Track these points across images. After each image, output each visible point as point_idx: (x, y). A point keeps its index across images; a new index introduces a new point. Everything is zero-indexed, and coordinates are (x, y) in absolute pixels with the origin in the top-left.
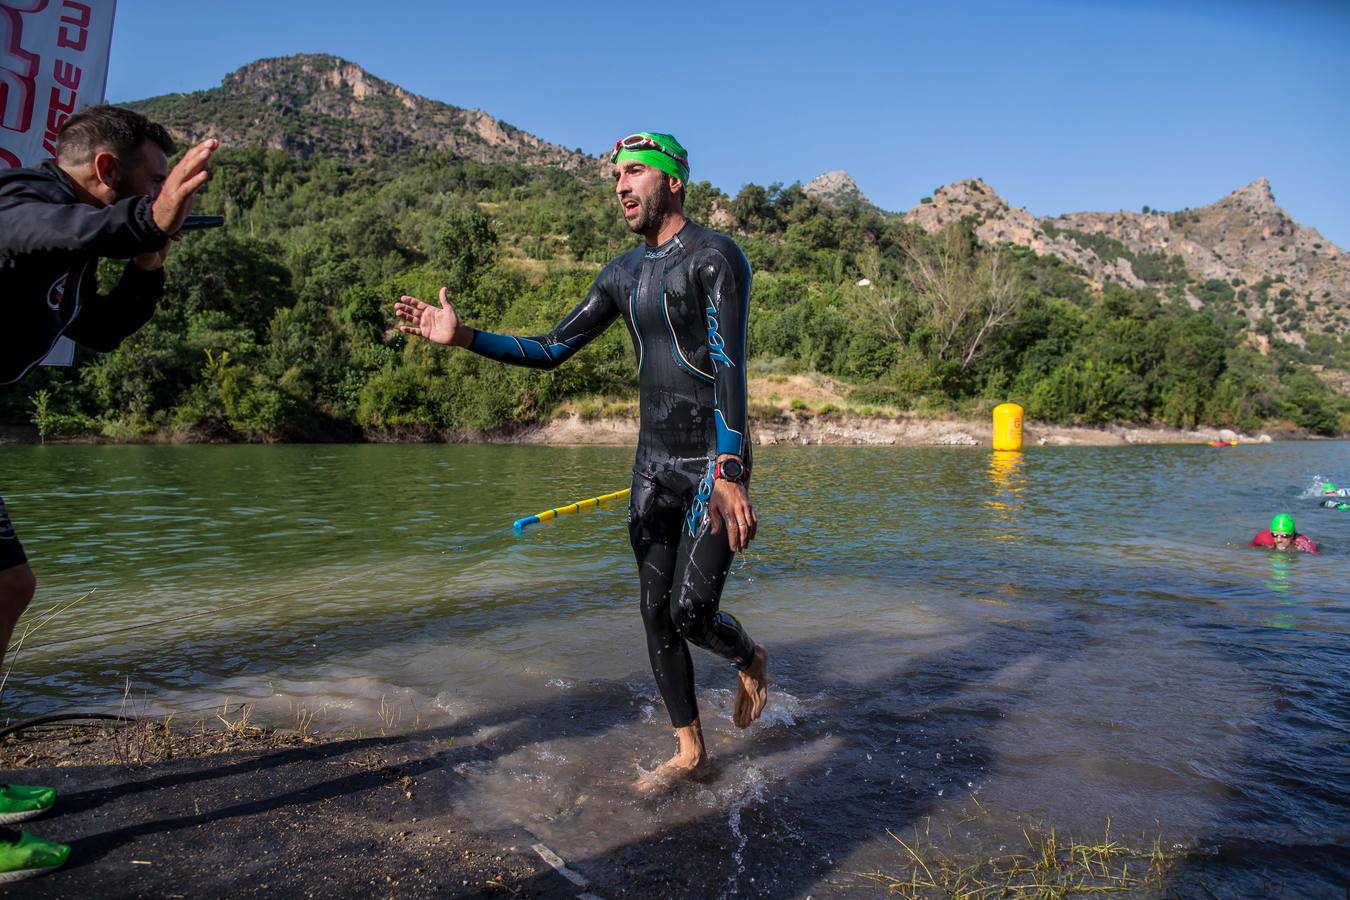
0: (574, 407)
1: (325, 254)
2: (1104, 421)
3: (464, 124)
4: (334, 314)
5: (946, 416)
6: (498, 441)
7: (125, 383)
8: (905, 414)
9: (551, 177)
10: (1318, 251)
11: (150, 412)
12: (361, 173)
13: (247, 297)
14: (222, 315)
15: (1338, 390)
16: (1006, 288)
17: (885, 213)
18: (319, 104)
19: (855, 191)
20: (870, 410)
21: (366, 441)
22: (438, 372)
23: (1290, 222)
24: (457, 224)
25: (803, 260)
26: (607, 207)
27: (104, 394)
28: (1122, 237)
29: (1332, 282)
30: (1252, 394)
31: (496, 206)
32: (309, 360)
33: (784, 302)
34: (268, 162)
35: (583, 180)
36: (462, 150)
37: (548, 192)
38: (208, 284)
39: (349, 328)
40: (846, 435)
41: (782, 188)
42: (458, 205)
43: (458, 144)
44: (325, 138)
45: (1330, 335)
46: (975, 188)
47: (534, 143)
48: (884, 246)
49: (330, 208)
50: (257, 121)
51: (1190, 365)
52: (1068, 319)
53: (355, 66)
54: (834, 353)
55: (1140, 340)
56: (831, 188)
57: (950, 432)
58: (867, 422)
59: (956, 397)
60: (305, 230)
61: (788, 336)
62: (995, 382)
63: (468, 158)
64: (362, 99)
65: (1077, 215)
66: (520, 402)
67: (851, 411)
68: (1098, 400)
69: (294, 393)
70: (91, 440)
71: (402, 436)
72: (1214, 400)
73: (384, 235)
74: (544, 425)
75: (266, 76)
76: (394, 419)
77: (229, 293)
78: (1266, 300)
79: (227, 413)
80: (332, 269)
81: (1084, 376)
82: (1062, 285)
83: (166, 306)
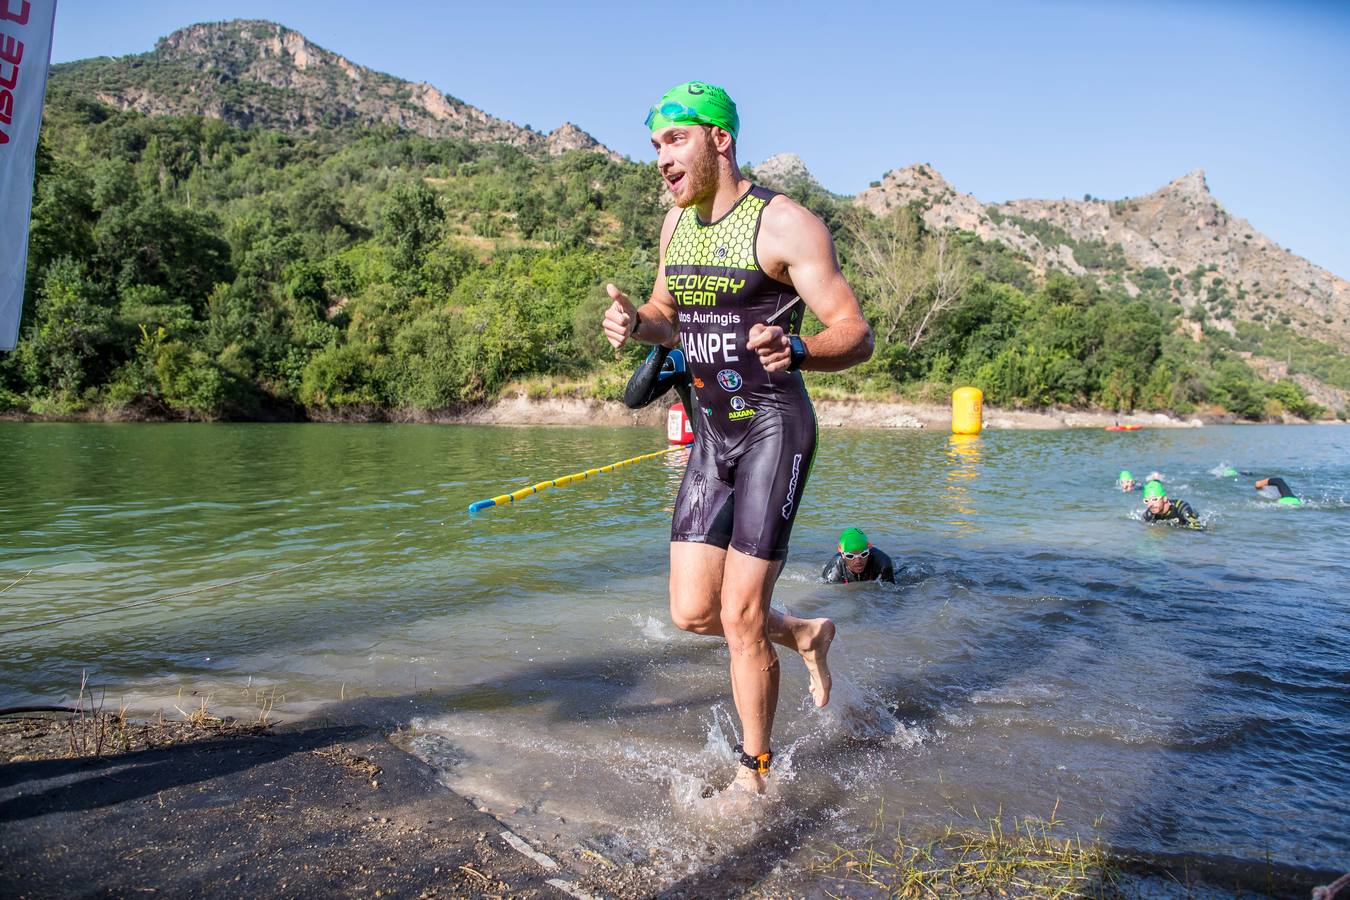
0: (523, 387)
1: (265, 228)
2: (1046, 404)
3: (409, 97)
4: (275, 290)
5: (892, 399)
6: (444, 420)
7: (54, 358)
8: (852, 396)
9: (500, 154)
10: (1249, 242)
11: (82, 388)
12: (303, 145)
13: (183, 272)
14: (158, 289)
15: (1264, 376)
16: (952, 273)
17: (834, 197)
18: (258, 72)
19: (805, 174)
20: (818, 392)
21: (309, 420)
22: (384, 350)
23: (1223, 213)
24: (403, 199)
26: (557, 184)
27: (31, 370)
28: (1064, 225)
29: (1261, 272)
30: (1185, 379)
31: (444, 182)
32: (249, 337)
34: (205, 131)
35: (531, 156)
36: (408, 123)
37: (497, 169)
38: (143, 257)
39: (291, 304)
42: (404, 181)
43: (404, 118)
44: (265, 107)
45: (1259, 323)
46: (924, 174)
47: (482, 118)
49: (270, 180)
50: (193, 88)
51: (1128, 351)
52: (1012, 305)
53: (296, 34)
55: (1081, 326)
56: (781, 172)
57: (898, 414)
59: (902, 380)
60: (244, 203)
62: (940, 366)
63: (414, 132)
64: (304, 68)
65: (1021, 201)
66: (467, 382)
68: (1039, 384)
69: (233, 370)
70: (18, 418)
71: (346, 416)
72: (1150, 385)
73: (328, 210)
74: (491, 404)
75: (202, 41)
76: (338, 398)
77: (164, 267)
78: (1199, 288)
79: (164, 391)
80: (274, 244)
81: (1027, 361)
82: (1006, 271)
83: (97, 279)
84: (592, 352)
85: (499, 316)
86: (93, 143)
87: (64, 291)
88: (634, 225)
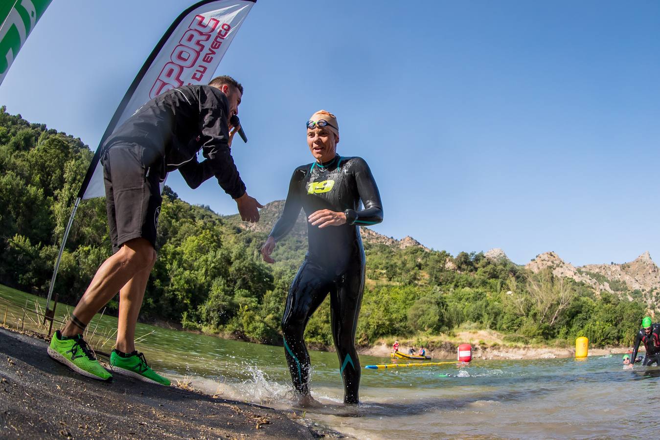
0: (384, 341)
1: (288, 272)
2: (603, 345)
5: (543, 347)
7: (211, 313)
8: (527, 346)
9: (380, 247)
11: (218, 325)
13: (257, 286)
14: (247, 291)
16: (566, 293)
17: (517, 265)
19: (505, 256)
20: (512, 345)
25: (484, 283)
26: (403, 259)
28: (605, 274)
32: (277, 313)
33: (476, 300)
35: (393, 249)
37: (379, 253)
38: (244, 279)
40: (502, 355)
41: (476, 254)
46: (552, 255)
47: (374, 234)
48: (518, 277)
49: (292, 255)
50: (270, 223)
52: (589, 306)
54: (497, 321)
55: (614, 312)
56: (496, 256)
57: (546, 352)
58: (511, 350)
59: (547, 339)
60: (281, 263)
61: (478, 314)
62: (563, 332)
65: (589, 265)
66: (361, 337)
67: (504, 345)
69: (269, 325)
70: (198, 333)
74: (370, 347)
77: (251, 283)
79: (244, 330)
80: (290, 277)
81: (596, 328)
82: (585, 293)
83: (228, 286)
84: (415, 327)
85: (376, 310)
86: (235, 240)
87: (218, 289)
88: (434, 276)
